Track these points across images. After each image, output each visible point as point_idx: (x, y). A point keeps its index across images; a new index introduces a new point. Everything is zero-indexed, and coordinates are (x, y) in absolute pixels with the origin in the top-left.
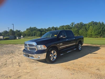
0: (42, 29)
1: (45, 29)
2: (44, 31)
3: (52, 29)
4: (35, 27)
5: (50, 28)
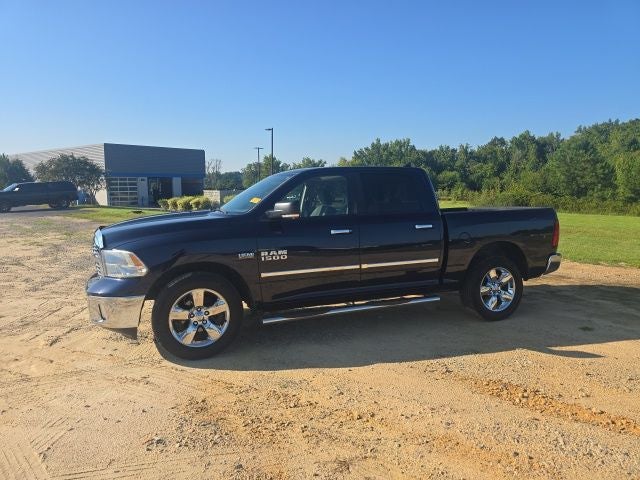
0: (444, 151)
1: (465, 151)
2: (458, 164)
3: (519, 152)
4: (401, 138)
5: (502, 142)
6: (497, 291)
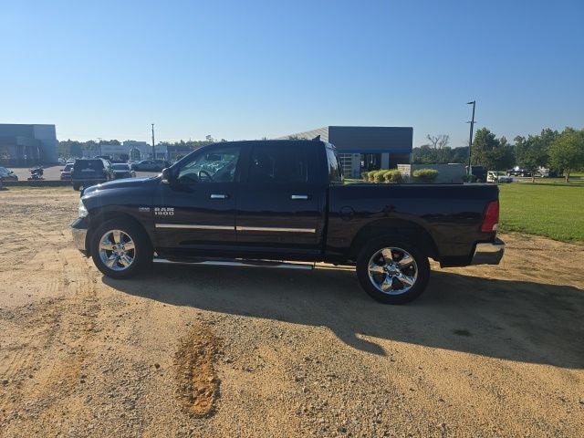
6: (396, 272)
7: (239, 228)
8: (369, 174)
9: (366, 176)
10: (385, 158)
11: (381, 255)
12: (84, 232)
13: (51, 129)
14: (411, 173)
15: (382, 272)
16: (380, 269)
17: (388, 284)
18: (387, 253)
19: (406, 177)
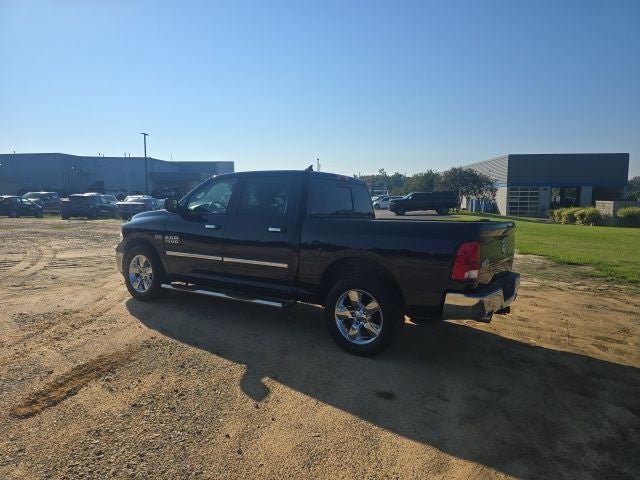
6: (363, 319)
7: (226, 259)
8: (556, 212)
9: (552, 214)
10: (587, 192)
11: (348, 298)
12: (121, 255)
13: (231, 165)
14: (615, 211)
15: (350, 316)
16: (348, 314)
17: (355, 331)
18: (354, 296)
19: (607, 216)
